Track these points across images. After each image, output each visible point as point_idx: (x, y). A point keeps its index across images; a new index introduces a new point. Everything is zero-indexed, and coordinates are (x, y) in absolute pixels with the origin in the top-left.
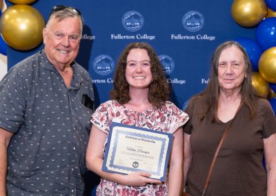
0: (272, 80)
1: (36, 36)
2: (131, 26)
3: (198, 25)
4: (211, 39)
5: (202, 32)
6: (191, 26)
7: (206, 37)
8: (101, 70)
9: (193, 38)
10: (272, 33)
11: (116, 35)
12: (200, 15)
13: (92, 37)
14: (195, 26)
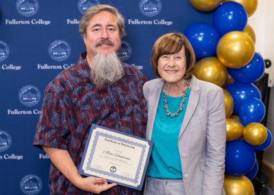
0: (231, 65)
3: (155, 10)
4: (169, 24)
5: (159, 17)
6: (148, 11)
7: (163, 22)
8: (57, 56)
9: (150, 23)
10: (230, 18)
11: (72, 20)
13: (47, 23)
14: (152, 11)
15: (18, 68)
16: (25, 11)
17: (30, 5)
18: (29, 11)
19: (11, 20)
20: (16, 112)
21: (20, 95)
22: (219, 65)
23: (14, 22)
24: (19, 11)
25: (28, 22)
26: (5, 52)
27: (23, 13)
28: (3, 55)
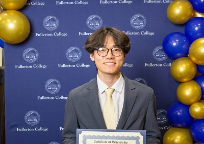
1: (21, 33)
2: (93, 26)
3: (142, 24)
5: (144, 29)
6: (137, 25)
7: (147, 33)
8: (72, 58)
9: (138, 33)
11: (82, 32)
12: (143, 17)
13: (65, 35)
14: (139, 25)
15: (44, 67)
16: (49, 27)
17: (53, 22)
18: (52, 27)
19: (39, 33)
20: (43, 98)
21: (46, 86)
22: (190, 62)
23: (42, 35)
24: (45, 27)
25: (51, 35)
26: (35, 56)
27: (48, 29)
28: (34, 58)
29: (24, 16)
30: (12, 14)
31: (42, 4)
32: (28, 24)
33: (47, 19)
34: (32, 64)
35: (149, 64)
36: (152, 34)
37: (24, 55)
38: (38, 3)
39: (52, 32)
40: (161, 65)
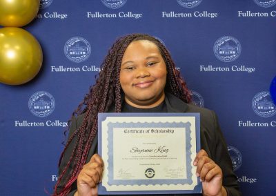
1: (28, 67)
3: (233, 54)
4: (250, 71)
5: (238, 62)
6: (225, 55)
7: (243, 69)
9: (227, 69)
12: (236, 41)
14: (230, 55)
15: (65, 124)
16: (75, 56)
17: (81, 48)
18: (80, 56)
19: (57, 67)
23: (61, 69)
24: (68, 56)
25: (78, 69)
26: (50, 105)
27: (72, 59)
28: (48, 109)
29: (32, 37)
30: (12, 34)
31: (63, 16)
32: (40, 51)
33: (71, 43)
34: (44, 120)
35: (245, 122)
36: (251, 70)
37: (31, 103)
38: (55, 15)
39: (80, 65)
40: (266, 125)
